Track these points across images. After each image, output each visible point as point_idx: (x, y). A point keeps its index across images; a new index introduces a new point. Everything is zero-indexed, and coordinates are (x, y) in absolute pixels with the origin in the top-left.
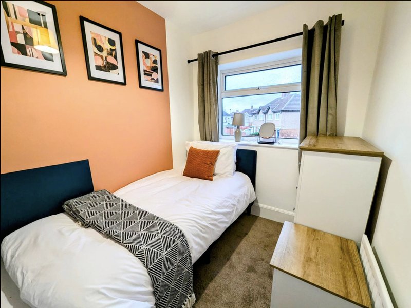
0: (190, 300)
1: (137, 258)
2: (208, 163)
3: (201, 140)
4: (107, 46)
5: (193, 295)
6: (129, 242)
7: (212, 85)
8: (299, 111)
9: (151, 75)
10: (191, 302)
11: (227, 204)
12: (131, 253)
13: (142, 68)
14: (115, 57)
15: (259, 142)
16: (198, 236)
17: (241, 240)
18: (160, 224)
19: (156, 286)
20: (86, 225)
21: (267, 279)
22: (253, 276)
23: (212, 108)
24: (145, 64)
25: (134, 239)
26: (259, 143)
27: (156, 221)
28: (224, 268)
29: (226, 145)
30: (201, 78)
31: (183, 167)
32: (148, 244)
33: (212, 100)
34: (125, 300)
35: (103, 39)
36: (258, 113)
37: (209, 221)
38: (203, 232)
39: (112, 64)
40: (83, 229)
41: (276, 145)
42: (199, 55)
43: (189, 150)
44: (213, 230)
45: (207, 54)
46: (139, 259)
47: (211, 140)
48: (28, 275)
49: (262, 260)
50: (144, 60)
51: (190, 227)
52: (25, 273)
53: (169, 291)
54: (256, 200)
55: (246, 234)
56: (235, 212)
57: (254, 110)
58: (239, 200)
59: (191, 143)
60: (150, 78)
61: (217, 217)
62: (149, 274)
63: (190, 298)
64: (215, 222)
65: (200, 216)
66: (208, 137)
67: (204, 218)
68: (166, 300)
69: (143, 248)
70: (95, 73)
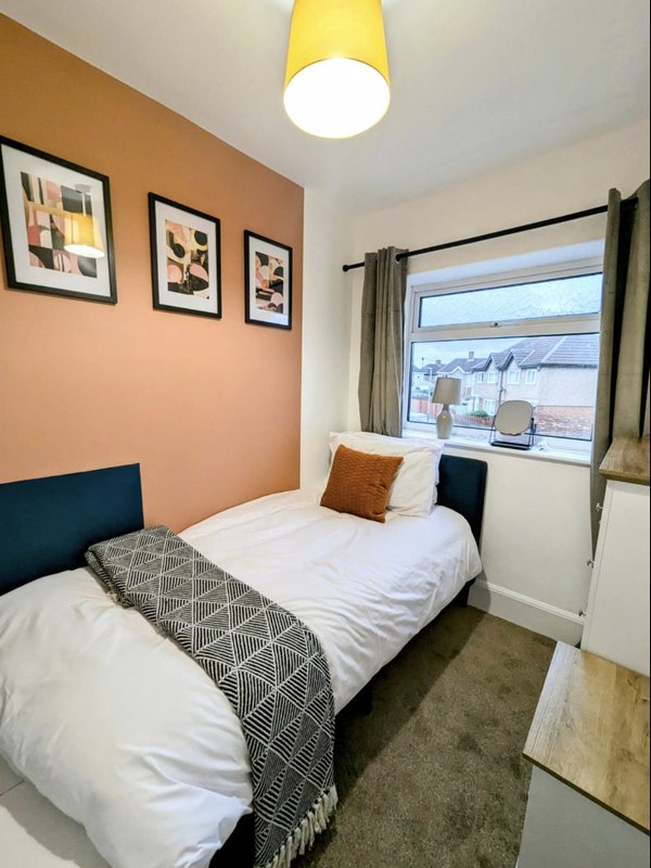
0: (326, 802)
1: (221, 692)
2: (377, 482)
3: (363, 430)
4: (191, 245)
5: (333, 790)
6: (208, 653)
7: (392, 316)
8: (595, 367)
9: (268, 298)
10: (326, 806)
11: (417, 581)
12: (209, 679)
13: (254, 284)
14: (205, 266)
15: (492, 441)
16: (350, 651)
17: (445, 666)
18: (272, 617)
19: (257, 763)
20: (127, 602)
21: (506, 774)
22: (470, 759)
23: (390, 363)
24: (260, 276)
25: (217, 648)
26: (493, 445)
27: (264, 609)
28: (403, 730)
29: (418, 446)
30: (370, 301)
31: (322, 486)
32: (246, 661)
33: (390, 348)
34: (194, 788)
35: (187, 232)
36: (486, 368)
37: (376, 618)
38: (361, 644)
39: (197, 278)
40: (120, 610)
41: (534, 451)
42: (368, 255)
43: (337, 452)
44: (384, 640)
45: (385, 253)
46: (226, 694)
47: (384, 433)
48: (13, 698)
49: (496, 723)
50: (257, 269)
51: (334, 631)
52: (8, 692)
53: (282, 776)
54: (482, 575)
55: (456, 652)
56: (433, 599)
57: (477, 361)
58: (442, 572)
59: (340, 435)
60: (266, 303)
61: (394, 611)
62: (244, 732)
63: (325, 796)
64: (390, 623)
65: (356, 606)
66: (377, 424)
67: (364, 611)
68: (276, 797)
69: (235, 670)
70: (167, 297)
